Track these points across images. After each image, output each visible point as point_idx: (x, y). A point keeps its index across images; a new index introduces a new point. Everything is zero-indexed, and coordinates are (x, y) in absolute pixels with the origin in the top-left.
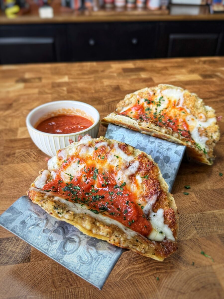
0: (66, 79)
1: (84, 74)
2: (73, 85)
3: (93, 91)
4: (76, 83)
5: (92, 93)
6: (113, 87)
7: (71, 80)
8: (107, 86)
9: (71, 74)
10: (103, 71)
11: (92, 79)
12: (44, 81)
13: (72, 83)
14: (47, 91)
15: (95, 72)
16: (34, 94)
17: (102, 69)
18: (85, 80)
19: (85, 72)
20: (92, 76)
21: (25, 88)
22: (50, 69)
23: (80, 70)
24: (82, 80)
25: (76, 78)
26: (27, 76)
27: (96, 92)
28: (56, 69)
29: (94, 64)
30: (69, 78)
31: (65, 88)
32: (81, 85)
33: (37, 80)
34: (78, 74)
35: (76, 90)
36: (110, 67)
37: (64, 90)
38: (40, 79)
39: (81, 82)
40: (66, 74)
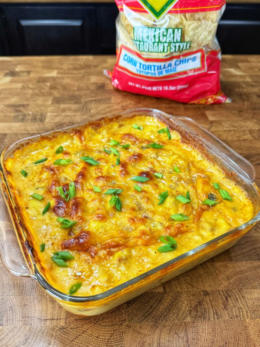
0: (54, 74)
1: (75, 69)
2: (58, 81)
3: (76, 89)
4: (63, 78)
5: (74, 91)
6: (98, 85)
7: (59, 76)
8: (93, 83)
9: (61, 69)
10: (96, 66)
11: (81, 75)
12: (32, 75)
13: (58, 78)
14: (31, 86)
15: (87, 66)
16: (17, 89)
17: (95, 64)
18: (73, 75)
19: (77, 66)
20: (83, 71)
21: (11, 82)
22: (44, 62)
23: (73, 64)
24: (70, 75)
25: (65, 73)
26: (18, 69)
27: (79, 89)
28: (49, 62)
29: (91, 58)
30: (58, 73)
31: (48, 84)
32: (67, 81)
33: (25, 74)
34: (69, 69)
35: (58, 87)
36: (105, 62)
37: (47, 86)
38: (29, 72)
39: (68, 78)
40: (57, 68)
